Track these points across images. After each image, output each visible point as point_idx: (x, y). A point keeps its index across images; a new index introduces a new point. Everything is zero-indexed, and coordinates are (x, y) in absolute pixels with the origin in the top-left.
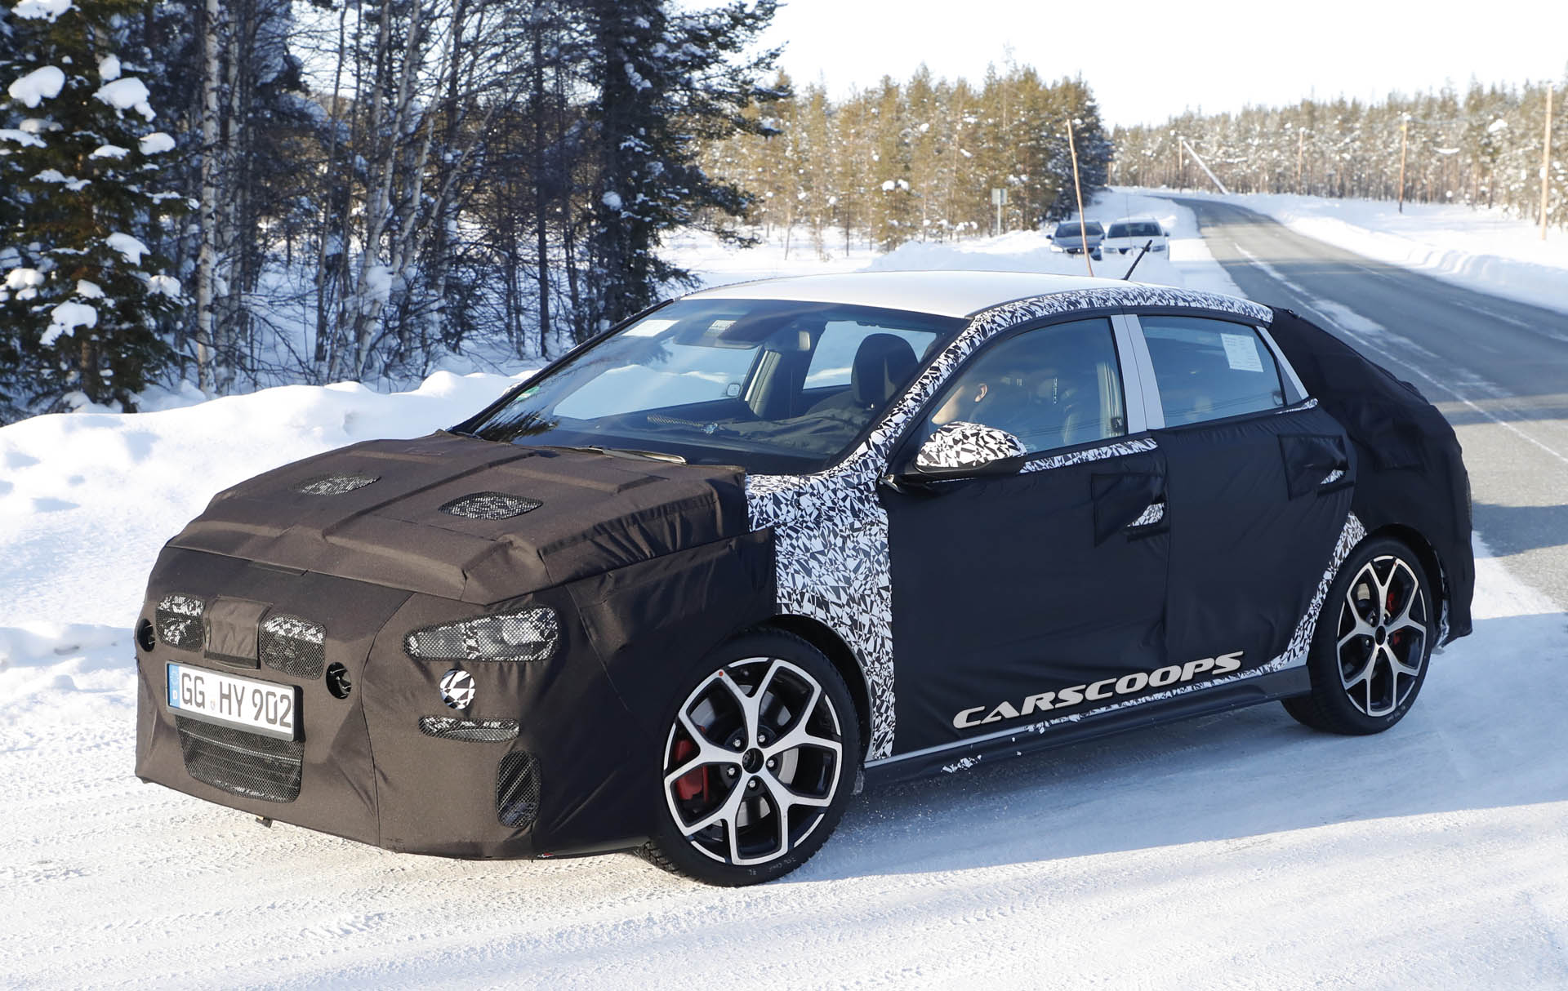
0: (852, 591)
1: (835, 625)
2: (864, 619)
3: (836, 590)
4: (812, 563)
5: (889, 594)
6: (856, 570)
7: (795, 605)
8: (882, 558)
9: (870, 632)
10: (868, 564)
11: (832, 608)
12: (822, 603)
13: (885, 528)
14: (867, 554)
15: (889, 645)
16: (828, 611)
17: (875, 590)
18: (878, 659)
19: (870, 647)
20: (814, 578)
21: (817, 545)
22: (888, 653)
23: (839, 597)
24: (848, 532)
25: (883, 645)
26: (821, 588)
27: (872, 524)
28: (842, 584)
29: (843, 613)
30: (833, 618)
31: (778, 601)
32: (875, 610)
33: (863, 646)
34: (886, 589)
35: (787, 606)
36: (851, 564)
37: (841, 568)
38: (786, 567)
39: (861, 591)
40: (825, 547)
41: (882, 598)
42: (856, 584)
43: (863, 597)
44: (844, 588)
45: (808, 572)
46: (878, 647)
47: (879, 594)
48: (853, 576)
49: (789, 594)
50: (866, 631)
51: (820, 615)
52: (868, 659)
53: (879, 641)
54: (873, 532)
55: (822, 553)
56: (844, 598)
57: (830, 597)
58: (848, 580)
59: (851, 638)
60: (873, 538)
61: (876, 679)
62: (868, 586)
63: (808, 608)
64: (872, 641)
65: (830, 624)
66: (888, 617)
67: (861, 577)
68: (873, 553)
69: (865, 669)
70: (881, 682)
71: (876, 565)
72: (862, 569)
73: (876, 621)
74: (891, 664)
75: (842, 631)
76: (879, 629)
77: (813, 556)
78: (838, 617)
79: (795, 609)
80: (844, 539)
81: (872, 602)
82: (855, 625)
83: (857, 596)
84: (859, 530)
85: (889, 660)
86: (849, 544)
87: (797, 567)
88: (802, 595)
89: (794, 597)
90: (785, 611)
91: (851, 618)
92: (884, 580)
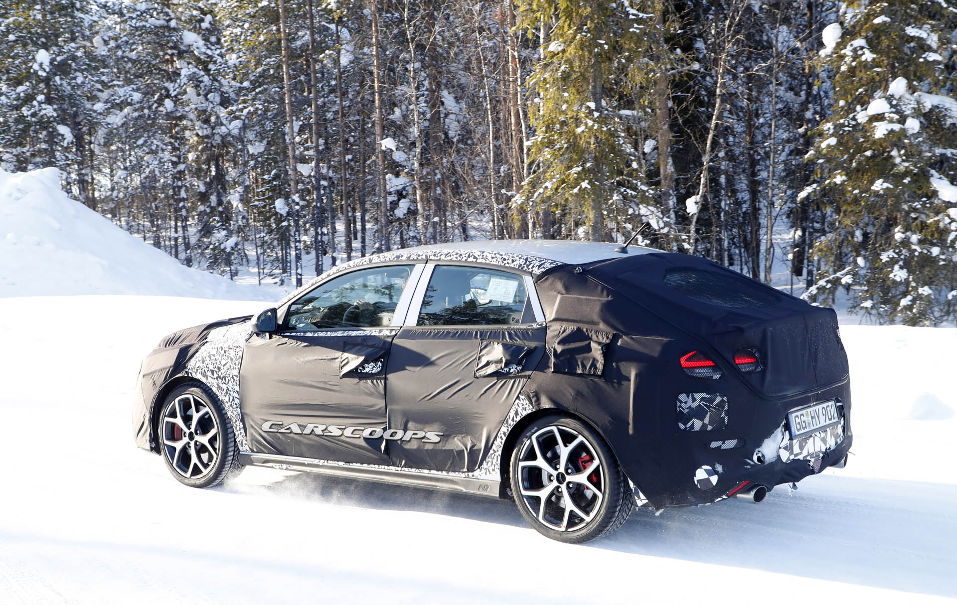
0: (220, 373)
1: (210, 385)
2: (224, 387)
3: (212, 372)
5: (237, 379)
6: (224, 365)
9: (227, 392)
11: (210, 378)
12: (205, 375)
13: (242, 350)
15: (237, 401)
16: (208, 379)
20: (205, 365)
22: (236, 404)
23: (213, 374)
25: (233, 400)
26: (206, 369)
28: (216, 370)
29: (215, 382)
30: (210, 383)
31: (187, 370)
32: (230, 384)
34: (236, 376)
35: (190, 373)
36: (223, 362)
37: (219, 363)
39: (224, 374)
42: (222, 371)
43: (224, 377)
44: (216, 372)
45: (203, 362)
47: (233, 377)
48: (222, 367)
49: (192, 369)
50: (225, 392)
51: (204, 380)
56: (215, 375)
57: (210, 374)
58: (219, 369)
59: (218, 393)
63: (199, 376)
66: (237, 388)
67: (226, 368)
75: (214, 389)
78: (212, 383)
79: (194, 375)
81: (229, 380)
82: (220, 388)
83: (222, 376)
88: (198, 371)
89: (194, 371)
91: (218, 385)
92: (236, 372)
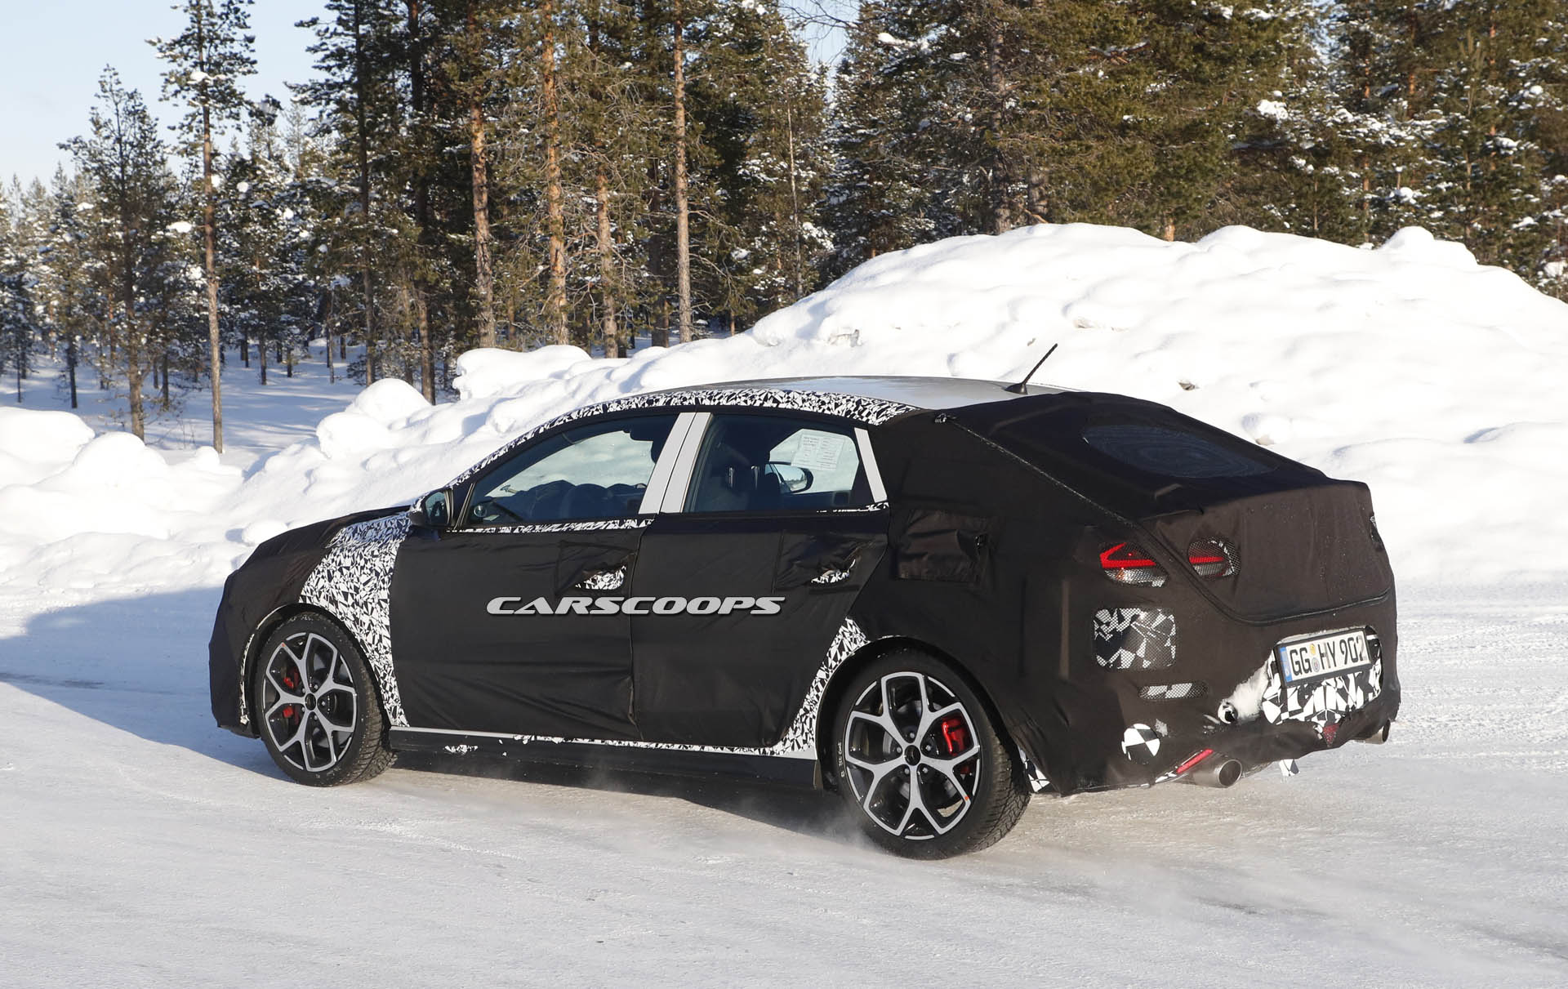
0: (358, 597)
1: (342, 618)
2: (365, 619)
4: (338, 574)
5: (387, 605)
7: (315, 599)
8: (386, 579)
9: (369, 628)
10: (375, 581)
11: (340, 605)
12: (333, 602)
13: (394, 557)
14: (377, 574)
15: (387, 642)
16: (337, 607)
17: (376, 601)
18: (377, 650)
19: (369, 639)
20: (332, 583)
21: (347, 562)
22: (385, 648)
24: (369, 557)
25: (380, 640)
26: (335, 591)
27: (386, 554)
29: (349, 611)
30: (341, 614)
31: (303, 593)
32: (376, 615)
33: (364, 638)
34: (385, 601)
35: (310, 598)
36: (364, 579)
37: (356, 580)
38: (319, 573)
39: (365, 599)
40: (352, 564)
41: (381, 607)
43: (366, 603)
44: (352, 594)
45: (330, 578)
46: (376, 642)
47: (379, 603)
48: (362, 587)
49: (312, 591)
50: (366, 627)
51: (332, 609)
52: (369, 648)
53: (377, 637)
54: (386, 560)
55: (348, 568)
57: (340, 598)
59: (354, 630)
60: (385, 564)
61: (377, 664)
62: (371, 596)
63: (323, 603)
64: (370, 635)
65: (339, 617)
66: (387, 621)
68: (382, 574)
69: (367, 655)
70: (381, 667)
71: (381, 583)
72: (370, 584)
73: (375, 622)
74: (390, 657)
75: (349, 624)
76: (378, 629)
77: (341, 570)
78: (344, 611)
79: (315, 601)
80: (366, 561)
81: (373, 609)
82: (356, 621)
84: (377, 556)
85: (387, 653)
86: (369, 565)
87: (325, 574)
88: (320, 593)
89: (314, 593)
90: (308, 602)
91: (354, 616)
92: (384, 594)
